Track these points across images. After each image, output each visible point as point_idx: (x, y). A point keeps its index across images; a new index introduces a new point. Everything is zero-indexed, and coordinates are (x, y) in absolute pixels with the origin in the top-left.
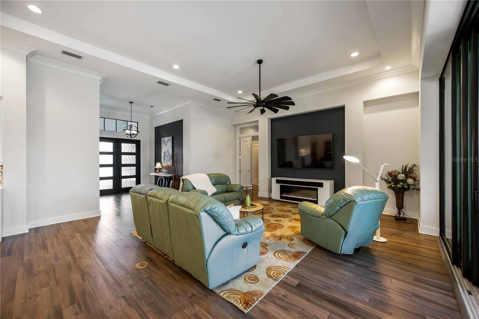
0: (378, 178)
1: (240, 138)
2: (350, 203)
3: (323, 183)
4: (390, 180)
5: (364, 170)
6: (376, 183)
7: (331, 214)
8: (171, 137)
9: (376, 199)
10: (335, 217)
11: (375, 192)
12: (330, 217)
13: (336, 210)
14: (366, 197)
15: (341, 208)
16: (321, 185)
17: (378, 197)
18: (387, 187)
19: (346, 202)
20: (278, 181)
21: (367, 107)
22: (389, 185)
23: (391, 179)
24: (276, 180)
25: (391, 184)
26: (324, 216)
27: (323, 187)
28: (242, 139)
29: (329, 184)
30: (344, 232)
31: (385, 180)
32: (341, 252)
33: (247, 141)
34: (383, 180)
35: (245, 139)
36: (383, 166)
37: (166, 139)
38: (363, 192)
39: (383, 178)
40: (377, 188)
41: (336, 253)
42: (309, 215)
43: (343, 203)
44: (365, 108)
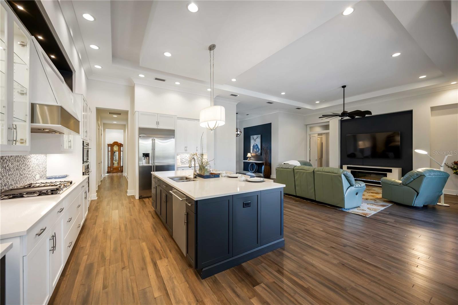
0: (443, 165)
1: (310, 135)
2: (421, 176)
3: (392, 169)
4: (455, 167)
5: (431, 159)
6: (441, 167)
7: (407, 183)
8: (260, 135)
9: (439, 175)
10: (409, 185)
11: (440, 171)
12: (406, 185)
13: (410, 181)
14: (432, 174)
15: (414, 179)
16: (390, 171)
17: (442, 174)
18: (453, 173)
19: (418, 176)
20: (348, 168)
21: (433, 111)
22: (455, 171)
23: (457, 167)
24: (347, 167)
25: (457, 171)
26: (401, 185)
27: (392, 172)
28: (312, 135)
29: (398, 170)
30: (416, 193)
31: (451, 168)
32: (414, 205)
33: (315, 137)
34: (449, 168)
35: (314, 135)
36: (446, 157)
37: (255, 137)
38: (430, 171)
39: (449, 166)
40: (442, 169)
41: (410, 205)
42: (390, 184)
43: (416, 176)
44: (432, 112)
